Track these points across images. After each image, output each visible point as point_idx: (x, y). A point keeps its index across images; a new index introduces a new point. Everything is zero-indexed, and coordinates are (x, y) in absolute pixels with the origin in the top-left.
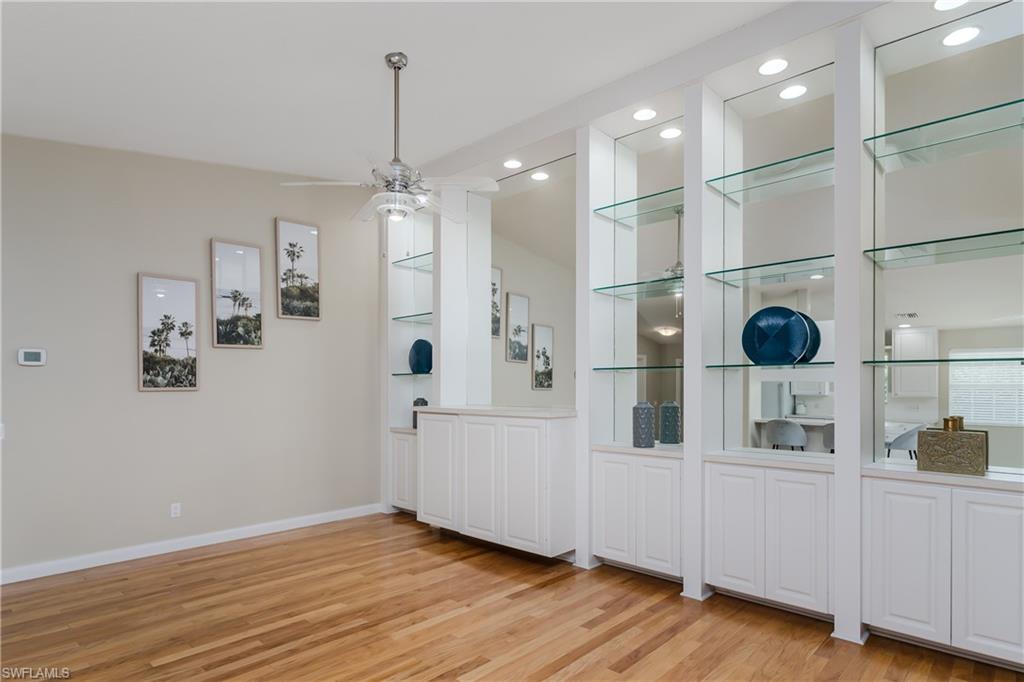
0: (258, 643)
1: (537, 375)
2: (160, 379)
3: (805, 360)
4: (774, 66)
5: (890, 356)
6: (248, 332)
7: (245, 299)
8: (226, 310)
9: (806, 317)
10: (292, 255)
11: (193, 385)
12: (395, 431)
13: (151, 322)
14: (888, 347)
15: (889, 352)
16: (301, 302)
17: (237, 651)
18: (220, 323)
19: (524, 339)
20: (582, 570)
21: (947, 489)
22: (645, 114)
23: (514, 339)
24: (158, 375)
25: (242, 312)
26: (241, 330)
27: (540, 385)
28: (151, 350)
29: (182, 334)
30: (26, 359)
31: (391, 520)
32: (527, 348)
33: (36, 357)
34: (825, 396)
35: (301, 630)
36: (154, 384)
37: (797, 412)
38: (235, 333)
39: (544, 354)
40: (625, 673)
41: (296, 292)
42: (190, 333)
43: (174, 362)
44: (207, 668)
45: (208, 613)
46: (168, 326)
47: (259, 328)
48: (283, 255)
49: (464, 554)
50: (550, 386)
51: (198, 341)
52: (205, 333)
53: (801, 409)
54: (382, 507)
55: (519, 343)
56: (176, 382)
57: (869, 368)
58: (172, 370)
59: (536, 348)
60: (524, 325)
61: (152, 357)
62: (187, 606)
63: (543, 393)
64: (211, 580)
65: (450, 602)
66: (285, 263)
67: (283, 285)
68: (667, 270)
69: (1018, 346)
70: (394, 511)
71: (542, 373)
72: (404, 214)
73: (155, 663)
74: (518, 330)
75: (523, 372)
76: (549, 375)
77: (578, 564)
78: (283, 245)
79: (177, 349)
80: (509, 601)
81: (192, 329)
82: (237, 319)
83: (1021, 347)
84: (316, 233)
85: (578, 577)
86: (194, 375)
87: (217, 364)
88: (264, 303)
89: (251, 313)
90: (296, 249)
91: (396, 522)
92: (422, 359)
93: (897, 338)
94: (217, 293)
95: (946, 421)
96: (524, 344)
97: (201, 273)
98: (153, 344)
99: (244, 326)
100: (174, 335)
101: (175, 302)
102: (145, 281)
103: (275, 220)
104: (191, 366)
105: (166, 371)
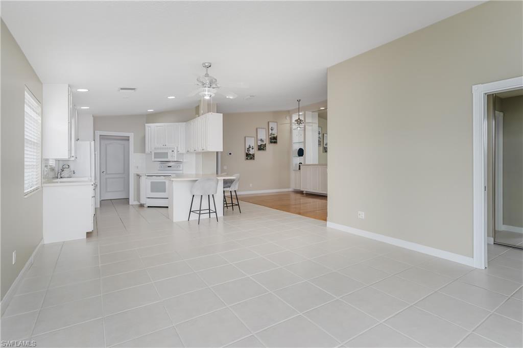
6: (263, 148)
7: (263, 141)
8: (260, 143)
10: (272, 130)
11: (254, 159)
12: (295, 170)
13: (247, 147)
16: (274, 140)
18: (259, 146)
25: (262, 143)
28: (247, 152)
30: (230, 154)
36: (248, 159)
38: (261, 148)
41: (273, 138)
42: (253, 148)
43: (250, 154)
46: (250, 147)
47: (265, 147)
48: (270, 130)
52: (256, 148)
54: (291, 190)
56: (251, 159)
61: (247, 154)
66: (270, 132)
67: (270, 137)
78: (270, 128)
79: (251, 152)
82: (262, 145)
84: (277, 124)
86: (254, 157)
87: (258, 154)
88: (266, 141)
89: (264, 143)
90: (272, 128)
92: (301, 153)
94: (258, 140)
97: (256, 136)
100: (251, 149)
101: (251, 142)
102: (246, 138)
103: (268, 122)
104: (253, 155)
105: (249, 156)
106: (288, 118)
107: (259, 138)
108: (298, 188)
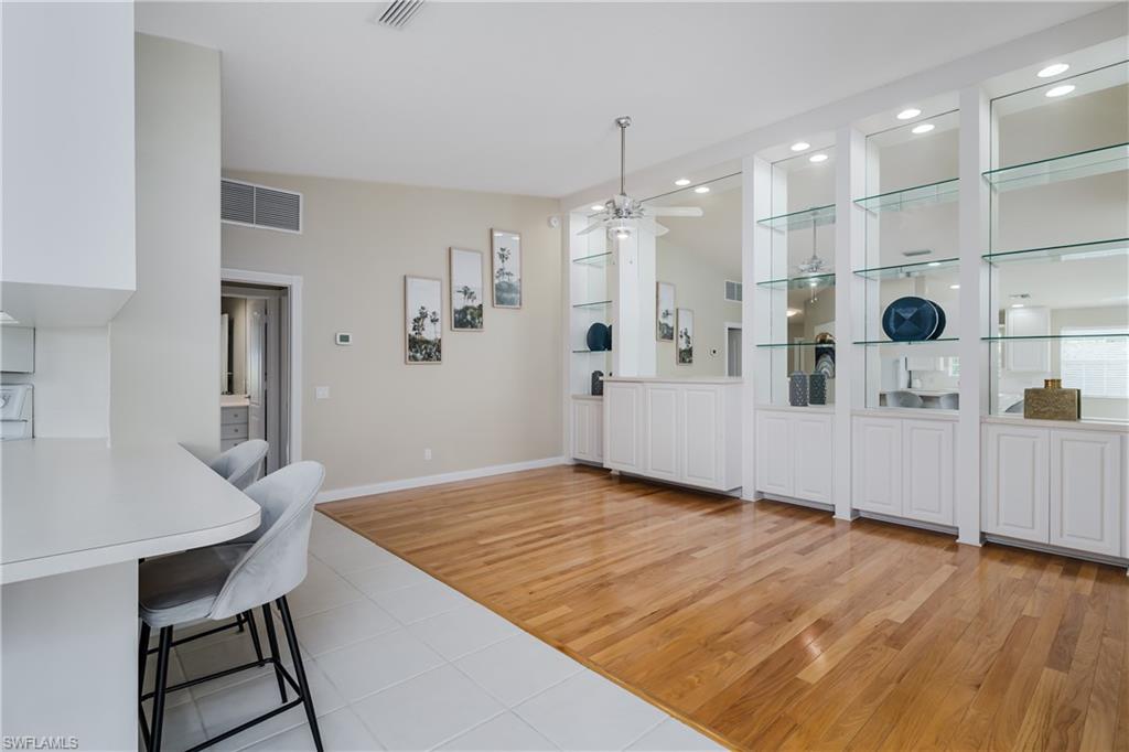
0: (538, 536)
1: (681, 352)
2: (418, 355)
3: (934, 337)
4: (909, 114)
5: (1003, 333)
6: (473, 319)
7: (472, 293)
8: (460, 302)
9: (935, 305)
10: (502, 256)
11: (439, 359)
12: (575, 397)
13: (414, 313)
14: (1002, 326)
15: (1002, 330)
16: (504, 295)
17: (528, 539)
18: (456, 312)
19: (670, 322)
20: (748, 502)
21: (1047, 431)
22: (800, 147)
23: (663, 321)
24: (417, 352)
25: (469, 303)
26: (469, 317)
27: (683, 361)
28: (413, 333)
29: (432, 321)
30: (341, 340)
31: (571, 470)
32: (672, 329)
33: (345, 338)
34: (939, 371)
35: (560, 531)
36: (415, 359)
37: (913, 385)
38: (467, 319)
39: (686, 334)
40: (807, 556)
41: (505, 286)
42: (437, 320)
43: (428, 342)
44: (517, 546)
45: (486, 520)
46: (423, 316)
47: (481, 315)
48: (496, 257)
49: (650, 491)
50: (690, 362)
51: (442, 324)
52: (446, 319)
53: (916, 383)
54: (565, 459)
55: (667, 325)
56: (428, 357)
57: (986, 343)
58: (426, 348)
59: (680, 329)
60: (671, 309)
61: (414, 338)
62: (472, 516)
63: (684, 368)
64: (471, 503)
65: (657, 518)
66: (498, 263)
67: (496, 281)
68: (803, 263)
69: (1124, 323)
70: (573, 463)
71: (684, 351)
72: (627, 232)
73: (482, 542)
74: (667, 314)
75: (671, 349)
76: (689, 352)
77: (744, 498)
78: (497, 250)
79: (430, 332)
80: (701, 518)
81: (438, 317)
82: (467, 308)
83: (1126, 324)
84: (518, 238)
85: (744, 507)
86: (440, 352)
87: (456, 343)
88: (483, 298)
89: (476, 304)
90: (505, 253)
91: (576, 471)
92: (600, 338)
93: (1011, 317)
94: (453, 289)
95: (1047, 381)
96: (671, 325)
97: (444, 275)
98: (414, 329)
99: (471, 314)
100: (427, 321)
101: (428, 297)
102: (409, 281)
103: (491, 231)
104: (438, 345)
105: (422, 349)
106: (555, 223)
107: (458, 283)
108: (589, 457)
